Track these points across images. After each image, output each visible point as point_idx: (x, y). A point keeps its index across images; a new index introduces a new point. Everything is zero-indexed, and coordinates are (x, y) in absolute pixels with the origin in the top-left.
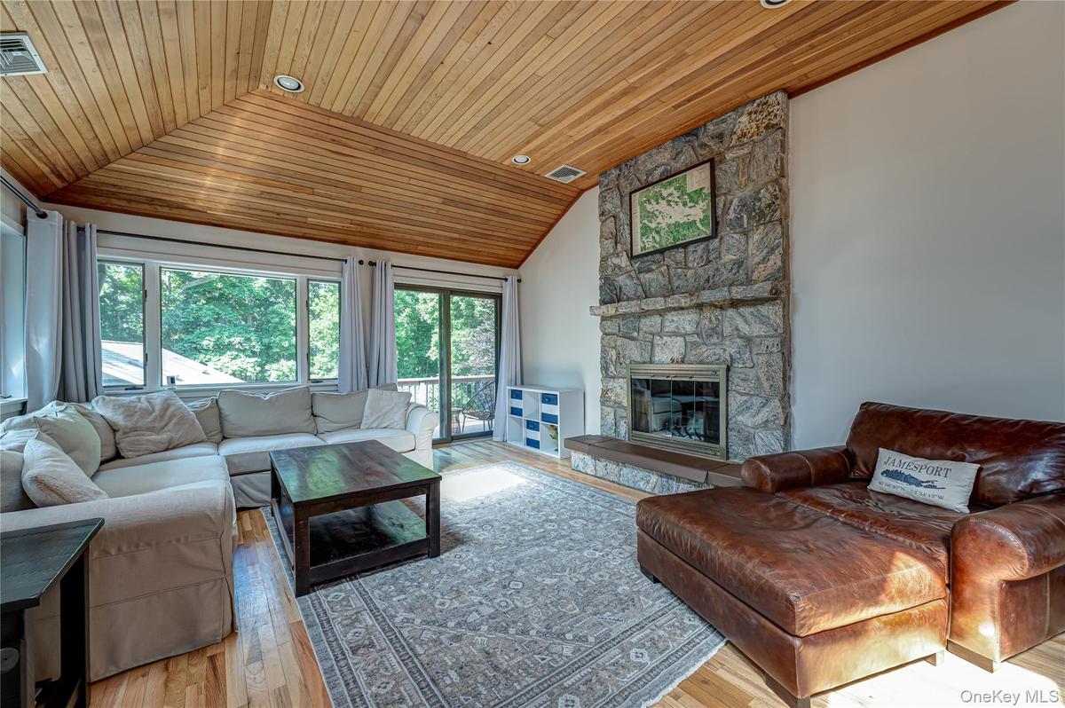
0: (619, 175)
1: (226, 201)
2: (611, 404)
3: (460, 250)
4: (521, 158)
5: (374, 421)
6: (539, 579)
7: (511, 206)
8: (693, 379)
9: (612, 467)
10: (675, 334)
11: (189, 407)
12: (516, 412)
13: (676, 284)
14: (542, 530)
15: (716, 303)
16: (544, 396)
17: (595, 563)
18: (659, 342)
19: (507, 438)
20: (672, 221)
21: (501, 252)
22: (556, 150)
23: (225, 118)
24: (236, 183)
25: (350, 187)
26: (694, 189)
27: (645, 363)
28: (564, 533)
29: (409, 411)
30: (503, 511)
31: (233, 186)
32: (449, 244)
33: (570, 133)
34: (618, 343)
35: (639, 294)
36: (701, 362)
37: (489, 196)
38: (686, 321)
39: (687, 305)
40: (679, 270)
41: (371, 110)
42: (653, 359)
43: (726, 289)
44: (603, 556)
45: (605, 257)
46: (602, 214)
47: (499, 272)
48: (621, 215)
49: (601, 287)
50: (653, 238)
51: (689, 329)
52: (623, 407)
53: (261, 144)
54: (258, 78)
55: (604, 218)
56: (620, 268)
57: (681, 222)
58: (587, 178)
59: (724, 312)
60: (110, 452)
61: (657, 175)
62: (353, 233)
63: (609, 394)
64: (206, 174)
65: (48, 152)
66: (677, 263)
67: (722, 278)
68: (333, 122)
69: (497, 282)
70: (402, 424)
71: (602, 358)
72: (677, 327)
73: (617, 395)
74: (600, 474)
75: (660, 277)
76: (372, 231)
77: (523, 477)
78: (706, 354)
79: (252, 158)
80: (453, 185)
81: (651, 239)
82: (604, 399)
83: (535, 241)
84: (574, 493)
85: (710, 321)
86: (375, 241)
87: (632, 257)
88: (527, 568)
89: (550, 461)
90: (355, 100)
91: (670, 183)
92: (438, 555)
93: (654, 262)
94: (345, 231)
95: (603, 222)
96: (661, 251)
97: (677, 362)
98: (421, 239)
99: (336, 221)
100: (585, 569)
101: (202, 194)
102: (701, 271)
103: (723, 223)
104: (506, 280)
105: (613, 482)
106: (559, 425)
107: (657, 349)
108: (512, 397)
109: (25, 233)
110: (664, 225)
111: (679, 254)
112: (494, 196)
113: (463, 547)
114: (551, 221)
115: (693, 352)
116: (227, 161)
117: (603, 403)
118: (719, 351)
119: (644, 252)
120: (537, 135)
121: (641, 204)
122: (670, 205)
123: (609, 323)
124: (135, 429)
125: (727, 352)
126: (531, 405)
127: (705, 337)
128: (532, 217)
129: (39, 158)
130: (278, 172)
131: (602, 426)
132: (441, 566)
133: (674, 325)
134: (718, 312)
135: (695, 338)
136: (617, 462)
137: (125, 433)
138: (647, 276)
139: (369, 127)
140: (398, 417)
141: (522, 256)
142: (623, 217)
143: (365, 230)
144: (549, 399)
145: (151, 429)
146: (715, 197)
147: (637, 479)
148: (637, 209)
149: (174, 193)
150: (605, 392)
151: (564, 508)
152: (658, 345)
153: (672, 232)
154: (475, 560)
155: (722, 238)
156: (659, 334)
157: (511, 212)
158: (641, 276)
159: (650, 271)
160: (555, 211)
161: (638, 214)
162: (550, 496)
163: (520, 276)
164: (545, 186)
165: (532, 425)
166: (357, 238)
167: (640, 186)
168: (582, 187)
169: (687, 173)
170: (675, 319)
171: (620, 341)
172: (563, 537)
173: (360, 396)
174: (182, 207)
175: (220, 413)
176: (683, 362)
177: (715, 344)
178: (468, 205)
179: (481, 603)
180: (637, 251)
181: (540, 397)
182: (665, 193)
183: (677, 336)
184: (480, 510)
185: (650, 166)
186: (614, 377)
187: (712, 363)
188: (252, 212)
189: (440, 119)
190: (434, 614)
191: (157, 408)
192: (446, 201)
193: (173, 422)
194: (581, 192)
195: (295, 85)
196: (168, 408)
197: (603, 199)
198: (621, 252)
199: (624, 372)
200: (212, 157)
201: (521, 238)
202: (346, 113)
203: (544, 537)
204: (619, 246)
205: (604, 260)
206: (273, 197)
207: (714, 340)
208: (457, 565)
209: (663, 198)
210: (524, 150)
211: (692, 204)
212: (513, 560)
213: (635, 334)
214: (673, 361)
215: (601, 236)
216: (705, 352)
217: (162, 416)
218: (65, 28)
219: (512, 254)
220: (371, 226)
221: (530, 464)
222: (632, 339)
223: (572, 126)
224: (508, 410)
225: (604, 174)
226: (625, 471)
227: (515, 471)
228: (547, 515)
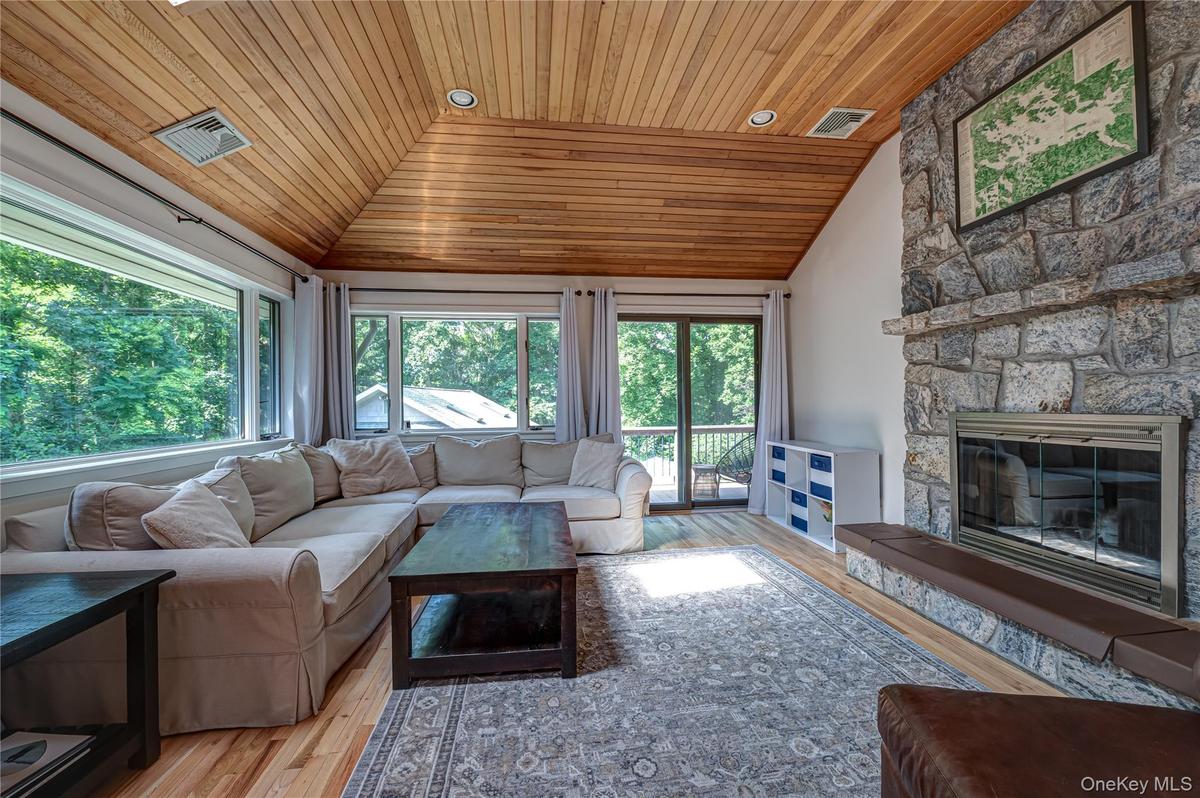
0: (935, 99)
1: (444, 245)
2: (923, 477)
3: (700, 264)
4: (761, 117)
5: (581, 478)
6: (686, 770)
7: (764, 191)
8: (1090, 444)
9: (909, 583)
10: (1051, 357)
11: (406, 453)
12: (778, 476)
13: (1053, 263)
14: (743, 674)
15: (1151, 288)
16: (814, 457)
17: (803, 770)
18: (1016, 373)
19: (767, 511)
20: (1042, 147)
21: (757, 260)
22: (812, 87)
23: (421, 157)
24: (447, 224)
25: (554, 206)
26: (1092, 70)
27: (985, 410)
28: (776, 689)
29: (621, 466)
30: (703, 625)
31: (445, 228)
32: (684, 257)
33: (826, 51)
34: (935, 377)
35: (972, 291)
36: (1113, 411)
37: (728, 183)
38: (1078, 332)
39: (1072, 300)
40: (1059, 237)
41: (552, 104)
42: (1002, 404)
43: (1175, 254)
44: (824, 760)
45: (912, 239)
46: (906, 171)
47: (758, 286)
48: (940, 164)
49: (904, 289)
50: (1001, 187)
51: (1081, 345)
52: (943, 484)
53: (457, 177)
54: (433, 102)
55: (909, 177)
56: (938, 252)
57: (1061, 144)
58: (881, 121)
59: (1175, 306)
60: (331, 491)
61: (1009, 71)
62: (569, 260)
63: (919, 461)
64: (421, 220)
65: (297, 223)
66: (1053, 224)
67: (1170, 235)
68: (518, 132)
69: (755, 301)
70: (609, 484)
71: (908, 402)
72: (1055, 344)
73: (932, 463)
74: (890, 591)
75: (1017, 255)
76: (590, 255)
77: (761, 574)
78: (1124, 394)
79: (454, 194)
80: (674, 179)
81: (996, 191)
82: (911, 470)
83: (809, 237)
84: (831, 617)
85: (1136, 326)
86: (595, 265)
87: (959, 230)
88: (680, 739)
89: (818, 554)
90: (530, 95)
91: (1036, 80)
92: (573, 675)
93: (1005, 230)
94: (560, 259)
95: (907, 184)
96: (1020, 208)
97: (1055, 410)
98: (647, 256)
99: (549, 249)
100: (776, 778)
101: (423, 242)
102: (1111, 230)
103: (1170, 118)
104: (768, 296)
105: (912, 609)
106: (833, 502)
107: (1010, 387)
108: (774, 456)
109: (294, 298)
110: (1023, 160)
111: (1061, 207)
112: (735, 182)
113: (613, 673)
114: (830, 202)
115: (1093, 391)
116: (436, 202)
117: (908, 475)
118: (1157, 386)
119: (982, 216)
120: (774, 70)
121: (976, 134)
122: (1036, 119)
123: (918, 345)
124: (354, 471)
125: (1184, 390)
126: (798, 469)
127: (1122, 360)
128: (798, 201)
129: (293, 229)
130: (481, 204)
131: (906, 511)
132: (567, 695)
133: (1048, 340)
134: (1156, 307)
135: (1098, 363)
136: (920, 578)
137: (346, 474)
138: (989, 257)
139: (557, 127)
140: (605, 475)
141: (793, 261)
142: (943, 167)
143: (582, 255)
144: (820, 463)
145: (369, 472)
146: (1147, 72)
147: (956, 616)
148: (968, 146)
149: (401, 244)
150: (911, 457)
151: (801, 641)
152: (1012, 378)
153: (1041, 169)
154: (617, 699)
155: (1166, 151)
156: (1013, 359)
157: (762, 200)
158: (978, 259)
159: (995, 247)
160: (832, 187)
161: (971, 154)
162: (787, 613)
163: (790, 289)
164: (810, 151)
165: (799, 499)
166: (575, 266)
167: (974, 103)
168: (874, 138)
169: (1074, 47)
170: (1049, 328)
171: (937, 374)
172: (772, 696)
173: (571, 446)
174: (411, 257)
175: (436, 459)
176: (1068, 408)
177: (1150, 374)
178: (698, 202)
179: (575, 784)
180: (969, 216)
181: (808, 460)
182: (1024, 100)
183: (1053, 361)
184: (671, 616)
185: (992, 62)
186: (926, 434)
187: (1141, 412)
188: (468, 252)
189: (633, 90)
190: (505, 777)
191: (377, 452)
192: (669, 202)
193: (388, 465)
194: (877, 145)
195: (468, 100)
196: (386, 452)
197: (907, 147)
198: (940, 226)
199: (946, 426)
200: (419, 201)
201: (785, 236)
202: (529, 117)
203: (739, 688)
204: (936, 215)
205: (910, 243)
206: (482, 232)
207: (1148, 364)
208: (587, 700)
209: (1021, 111)
210: (762, 102)
211: (1087, 103)
212: (667, 715)
213: (967, 361)
214: (1044, 407)
215: (905, 207)
216: (1121, 389)
217: (379, 459)
218: (240, 95)
219: (775, 260)
220: (587, 249)
221: (783, 555)
222: (961, 369)
223: (827, 37)
224: (767, 474)
225: (909, 104)
226: (934, 595)
227: (754, 563)
228: (765, 648)
